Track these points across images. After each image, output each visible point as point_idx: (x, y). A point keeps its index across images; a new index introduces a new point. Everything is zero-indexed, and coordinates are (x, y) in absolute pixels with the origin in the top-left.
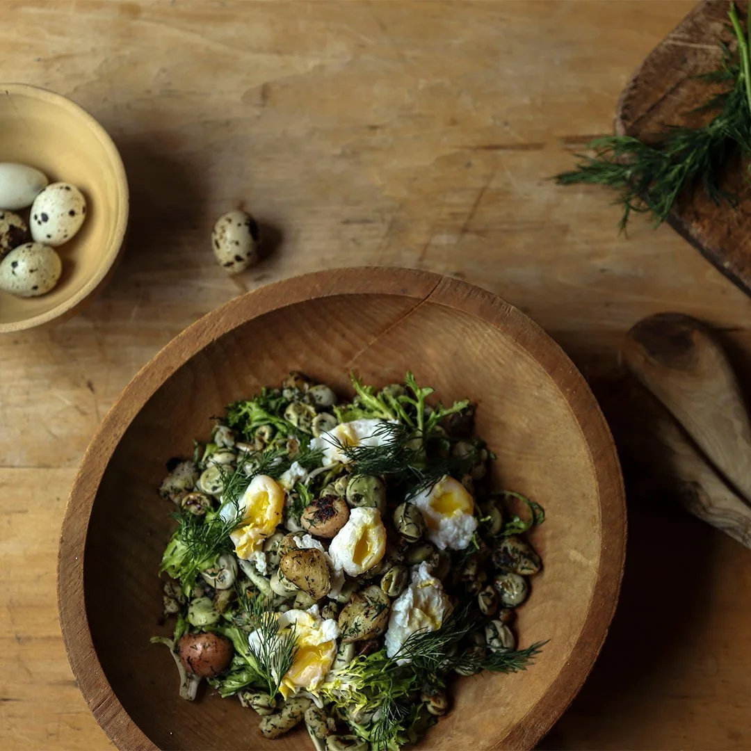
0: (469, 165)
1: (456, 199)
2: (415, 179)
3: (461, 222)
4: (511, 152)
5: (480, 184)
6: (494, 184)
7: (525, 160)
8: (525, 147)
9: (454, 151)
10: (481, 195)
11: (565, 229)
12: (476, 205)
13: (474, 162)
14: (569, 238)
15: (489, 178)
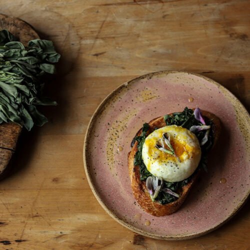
0: (98, 12)
1: (93, 26)
2: (75, 18)
3: (95, 34)
4: (115, 6)
5: (103, 19)
6: (109, 19)
7: (121, 9)
8: (121, 4)
9: (91, 7)
10: (103, 24)
11: (138, 36)
12: (101, 28)
13: (99, 11)
14: (140, 39)
15: (106, 17)
